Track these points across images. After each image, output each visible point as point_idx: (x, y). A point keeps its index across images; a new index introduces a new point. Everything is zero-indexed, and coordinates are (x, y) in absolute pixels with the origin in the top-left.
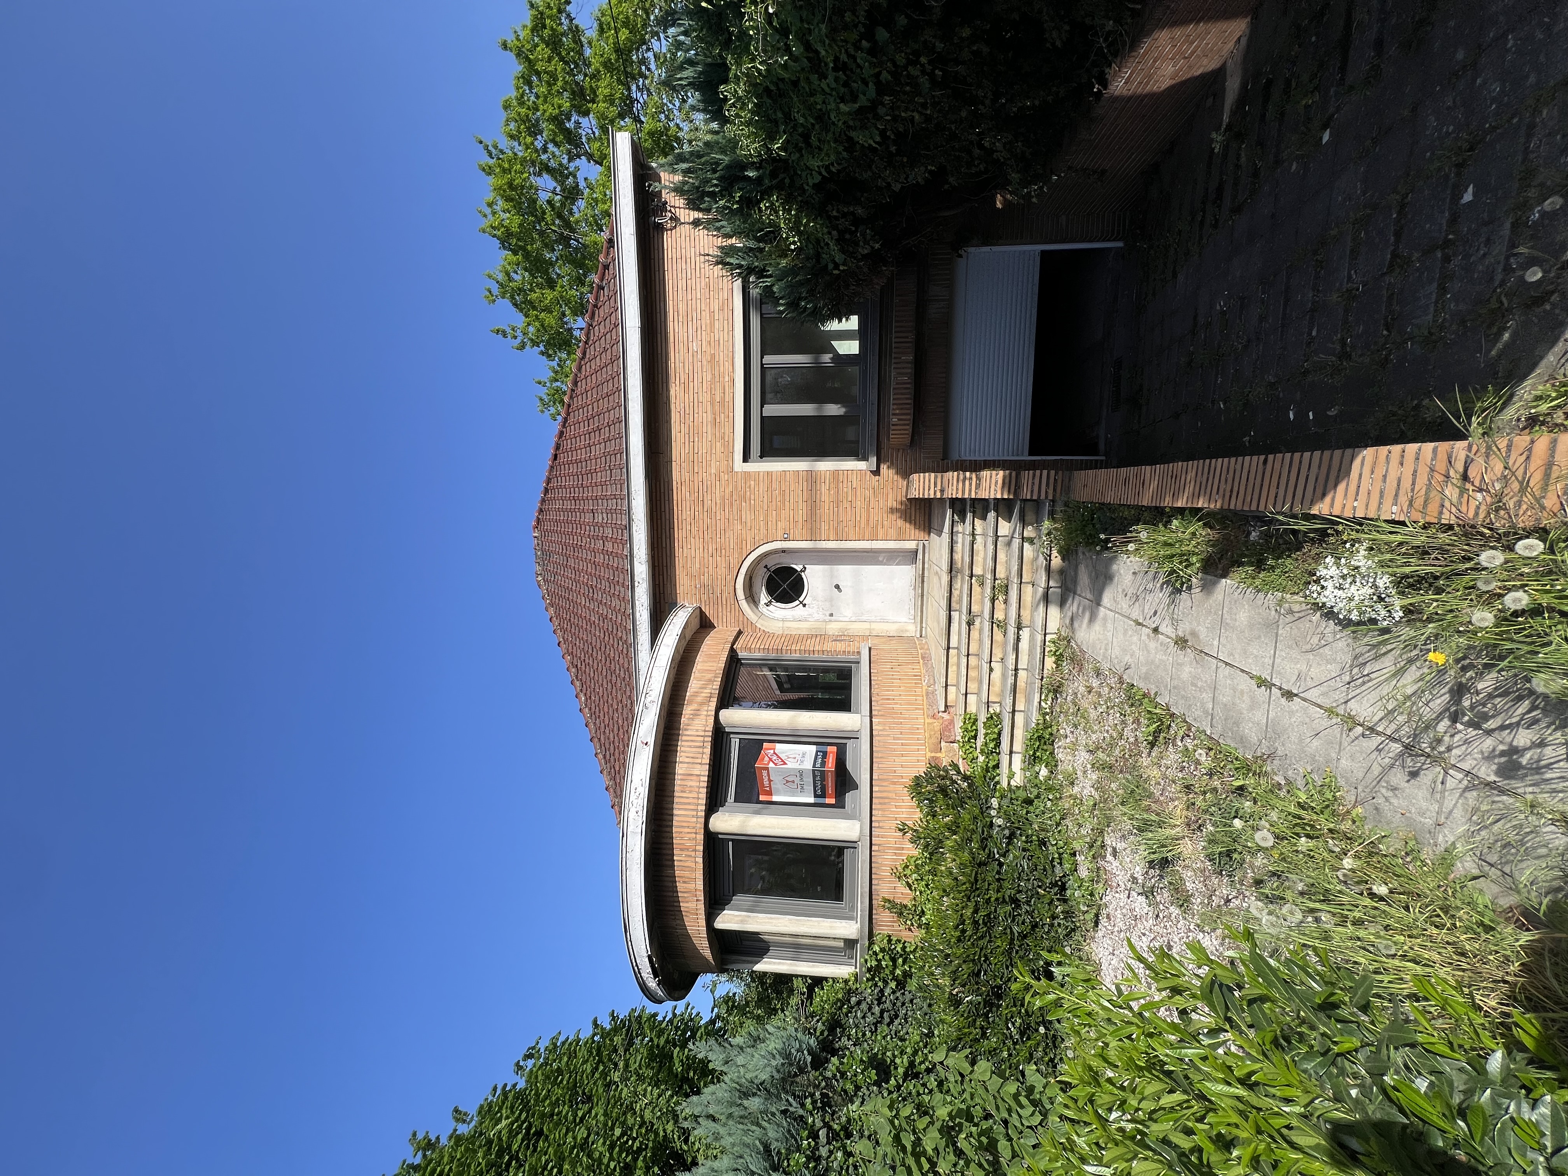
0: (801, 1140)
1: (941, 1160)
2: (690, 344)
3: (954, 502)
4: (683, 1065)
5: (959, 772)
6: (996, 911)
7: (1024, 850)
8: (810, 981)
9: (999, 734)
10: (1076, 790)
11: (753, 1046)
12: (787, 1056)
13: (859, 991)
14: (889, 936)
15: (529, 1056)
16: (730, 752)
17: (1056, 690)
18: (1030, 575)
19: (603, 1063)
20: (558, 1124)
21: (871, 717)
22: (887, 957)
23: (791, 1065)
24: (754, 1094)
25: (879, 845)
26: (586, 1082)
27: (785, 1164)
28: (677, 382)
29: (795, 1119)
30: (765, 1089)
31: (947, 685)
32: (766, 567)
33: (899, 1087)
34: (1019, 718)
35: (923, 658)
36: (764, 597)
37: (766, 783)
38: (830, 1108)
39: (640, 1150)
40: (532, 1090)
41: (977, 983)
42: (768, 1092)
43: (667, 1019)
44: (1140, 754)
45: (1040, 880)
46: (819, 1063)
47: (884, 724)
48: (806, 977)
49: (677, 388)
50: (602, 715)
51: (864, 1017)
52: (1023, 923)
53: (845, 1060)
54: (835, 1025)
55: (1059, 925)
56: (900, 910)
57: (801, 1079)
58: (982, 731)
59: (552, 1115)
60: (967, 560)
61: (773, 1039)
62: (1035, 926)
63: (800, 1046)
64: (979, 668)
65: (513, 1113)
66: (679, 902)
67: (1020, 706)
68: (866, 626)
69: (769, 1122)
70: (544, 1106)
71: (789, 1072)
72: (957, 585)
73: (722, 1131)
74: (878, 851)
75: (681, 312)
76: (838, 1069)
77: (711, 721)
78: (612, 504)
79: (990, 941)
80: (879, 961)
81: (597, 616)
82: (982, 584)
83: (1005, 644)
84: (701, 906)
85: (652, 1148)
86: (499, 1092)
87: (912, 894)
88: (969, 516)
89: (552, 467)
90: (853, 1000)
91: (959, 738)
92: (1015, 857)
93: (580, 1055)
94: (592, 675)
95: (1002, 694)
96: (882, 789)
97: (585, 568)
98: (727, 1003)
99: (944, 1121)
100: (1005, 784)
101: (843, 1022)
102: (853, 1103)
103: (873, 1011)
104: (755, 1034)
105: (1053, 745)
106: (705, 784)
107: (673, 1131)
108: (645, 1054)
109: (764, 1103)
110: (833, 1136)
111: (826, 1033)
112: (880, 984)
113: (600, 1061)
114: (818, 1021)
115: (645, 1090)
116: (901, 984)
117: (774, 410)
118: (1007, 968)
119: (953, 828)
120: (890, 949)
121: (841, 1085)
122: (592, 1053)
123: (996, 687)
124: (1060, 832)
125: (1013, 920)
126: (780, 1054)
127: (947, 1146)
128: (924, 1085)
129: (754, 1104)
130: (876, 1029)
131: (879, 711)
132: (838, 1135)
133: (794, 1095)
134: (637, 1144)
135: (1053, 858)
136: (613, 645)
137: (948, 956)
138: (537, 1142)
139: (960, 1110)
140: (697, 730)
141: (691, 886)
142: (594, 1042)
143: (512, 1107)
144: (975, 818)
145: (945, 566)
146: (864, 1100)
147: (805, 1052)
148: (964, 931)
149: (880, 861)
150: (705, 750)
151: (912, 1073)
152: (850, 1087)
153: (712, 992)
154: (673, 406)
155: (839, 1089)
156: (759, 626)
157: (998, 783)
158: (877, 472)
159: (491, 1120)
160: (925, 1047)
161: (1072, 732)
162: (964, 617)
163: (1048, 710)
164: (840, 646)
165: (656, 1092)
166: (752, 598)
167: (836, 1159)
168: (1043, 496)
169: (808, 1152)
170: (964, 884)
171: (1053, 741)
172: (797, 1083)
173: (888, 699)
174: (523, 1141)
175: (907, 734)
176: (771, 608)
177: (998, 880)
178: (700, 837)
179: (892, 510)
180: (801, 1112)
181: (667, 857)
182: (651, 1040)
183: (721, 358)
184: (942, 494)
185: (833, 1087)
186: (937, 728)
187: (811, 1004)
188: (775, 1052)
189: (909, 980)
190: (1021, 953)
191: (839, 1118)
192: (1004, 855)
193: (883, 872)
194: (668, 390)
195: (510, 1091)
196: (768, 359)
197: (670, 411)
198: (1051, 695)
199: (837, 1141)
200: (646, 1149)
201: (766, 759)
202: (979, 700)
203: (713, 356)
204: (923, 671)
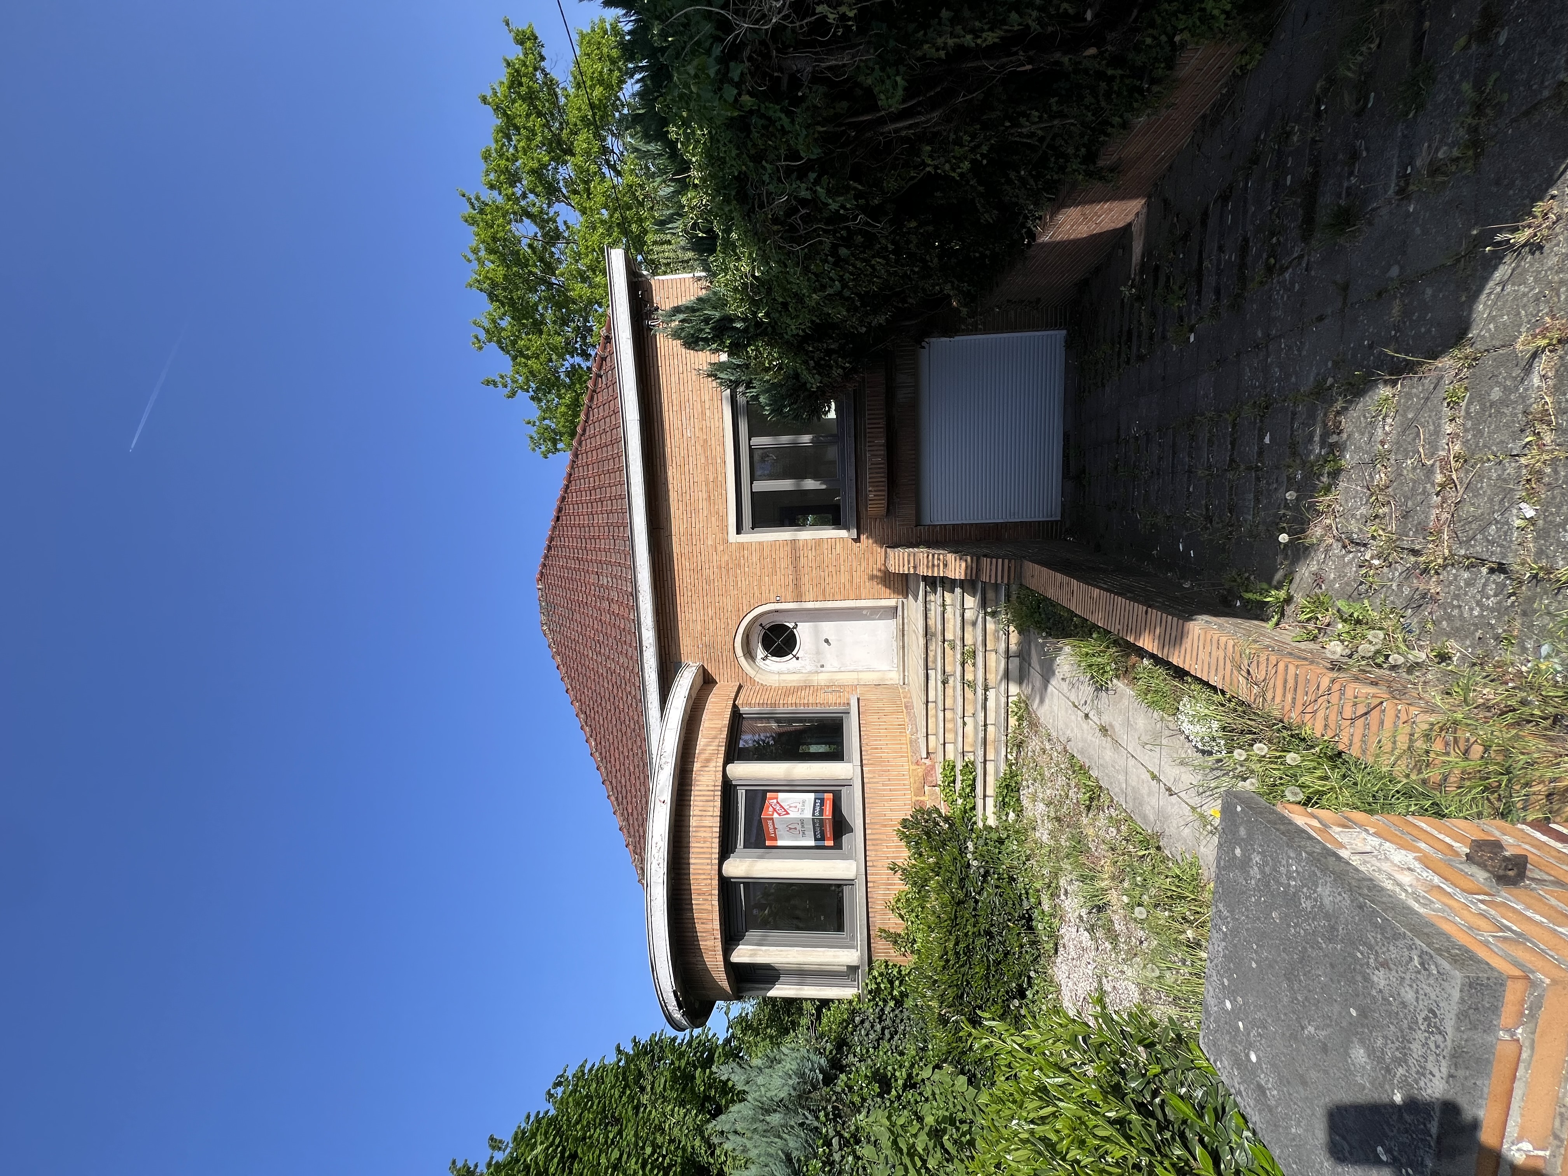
0: (818, 1148)
1: (930, 1157)
2: (684, 431)
3: (925, 578)
4: (705, 1085)
5: (940, 815)
6: (973, 942)
7: (997, 887)
8: (818, 1003)
9: (974, 780)
10: (1038, 834)
11: (771, 1067)
12: (802, 1075)
13: (863, 1010)
14: (886, 962)
15: (558, 1084)
16: (737, 803)
17: (1020, 745)
18: (993, 644)
19: (629, 1088)
20: (591, 1146)
21: (862, 766)
22: (885, 980)
23: (805, 1083)
24: (775, 1111)
25: (874, 882)
26: (615, 1106)
27: (805, 1169)
28: (674, 465)
29: (811, 1131)
30: (784, 1106)
31: (927, 735)
32: (761, 625)
33: (899, 1097)
34: (990, 767)
35: (906, 707)
36: (760, 652)
37: (771, 831)
38: (841, 1118)
39: (670, 1166)
40: (563, 1116)
41: (961, 1004)
42: (787, 1108)
43: (685, 1041)
44: (1080, 813)
45: (1010, 914)
46: (829, 1080)
47: (874, 772)
48: (814, 999)
49: (674, 470)
50: (612, 760)
51: (867, 1035)
52: (997, 952)
53: (852, 1076)
54: (842, 1044)
55: (1027, 952)
56: (895, 939)
57: (816, 1095)
58: (959, 778)
59: (584, 1138)
60: (939, 627)
61: (788, 1060)
62: (1007, 954)
63: (813, 1065)
64: (953, 720)
65: (547, 1138)
66: (698, 941)
67: (991, 756)
68: (854, 675)
69: (789, 1133)
70: (576, 1130)
71: (804, 1090)
72: (932, 647)
73: (749, 1144)
74: (874, 887)
75: (674, 403)
76: (846, 1085)
77: (720, 776)
78: (616, 570)
79: (970, 968)
80: (878, 984)
81: (605, 670)
82: (953, 648)
83: (975, 701)
84: (719, 944)
85: (681, 1164)
86: (532, 1119)
87: (904, 924)
88: (939, 589)
89: (554, 527)
90: (857, 1019)
91: (940, 783)
92: (989, 895)
93: (607, 1080)
94: (602, 722)
95: (974, 744)
96: (874, 831)
97: (591, 623)
98: (741, 1024)
99: (931, 1126)
100: (980, 825)
101: (848, 1040)
102: (860, 1113)
103: (875, 1028)
104: (771, 1055)
105: (1018, 791)
106: (718, 835)
107: (700, 1147)
108: (669, 1076)
109: (783, 1118)
110: (845, 1143)
111: (834, 1052)
112: (880, 1003)
113: (627, 1086)
114: (827, 1042)
115: (673, 1111)
116: (899, 1003)
117: (762, 486)
118: (986, 990)
119: (937, 869)
120: (887, 973)
121: (849, 1097)
122: (618, 1078)
123: (970, 739)
124: (1026, 870)
125: (989, 950)
126: (796, 1074)
127: (935, 1146)
128: (921, 1094)
129: (775, 1119)
130: (879, 1045)
131: (869, 760)
132: (848, 1142)
133: (809, 1109)
134: (667, 1160)
135: (1021, 894)
136: (622, 698)
137: (936, 981)
138: (572, 1164)
139: (944, 1117)
140: (708, 786)
141: (709, 926)
142: (619, 1067)
143: (546, 1133)
144: (955, 859)
145: (921, 631)
146: (869, 1110)
147: (817, 1071)
148: (947, 961)
149: (875, 896)
150: (716, 804)
151: (910, 1084)
152: (857, 1099)
153: (727, 1014)
154: (670, 486)
155: (848, 1102)
156: (757, 680)
157: (975, 823)
158: (857, 540)
159: (527, 1146)
160: (921, 1059)
161: (1033, 784)
162: (939, 677)
163: (1014, 761)
164: (832, 698)
165: (683, 1111)
166: (749, 654)
167: (847, 1162)
168: (999, 581)
169: (824, 1158)
170: (946, 921)
171: (1019, 789)
172: (811, 1099)
173: (877, 749)
174: (558, 1165)
175: (894, 780)
176: (767, 662)
177: (975, 916)
178: (715, 882)
179: (872, 577)
180: (816, 1124)
181: (687, 902)
182: (672, 1063)
183: (713, 442)
184: (915, 570)
185: (842, 1100)
186: (920, 774)
187: (820, 1024)
188: (791, 1072)
189: (905, 999)
190: (997, 977)
191: (849, 1127)
192: (979, 893)
193: (878, 906)
194: (666, 473)
195: (543, 1117)
196: (755, 441)
197: (668, 491)
198: (1015, 748)
199: (848, 1147)
200: (675, 1165)
201: (771, 809)
202: (956, 749)
203: (706, 441)
204: (907, 720)
